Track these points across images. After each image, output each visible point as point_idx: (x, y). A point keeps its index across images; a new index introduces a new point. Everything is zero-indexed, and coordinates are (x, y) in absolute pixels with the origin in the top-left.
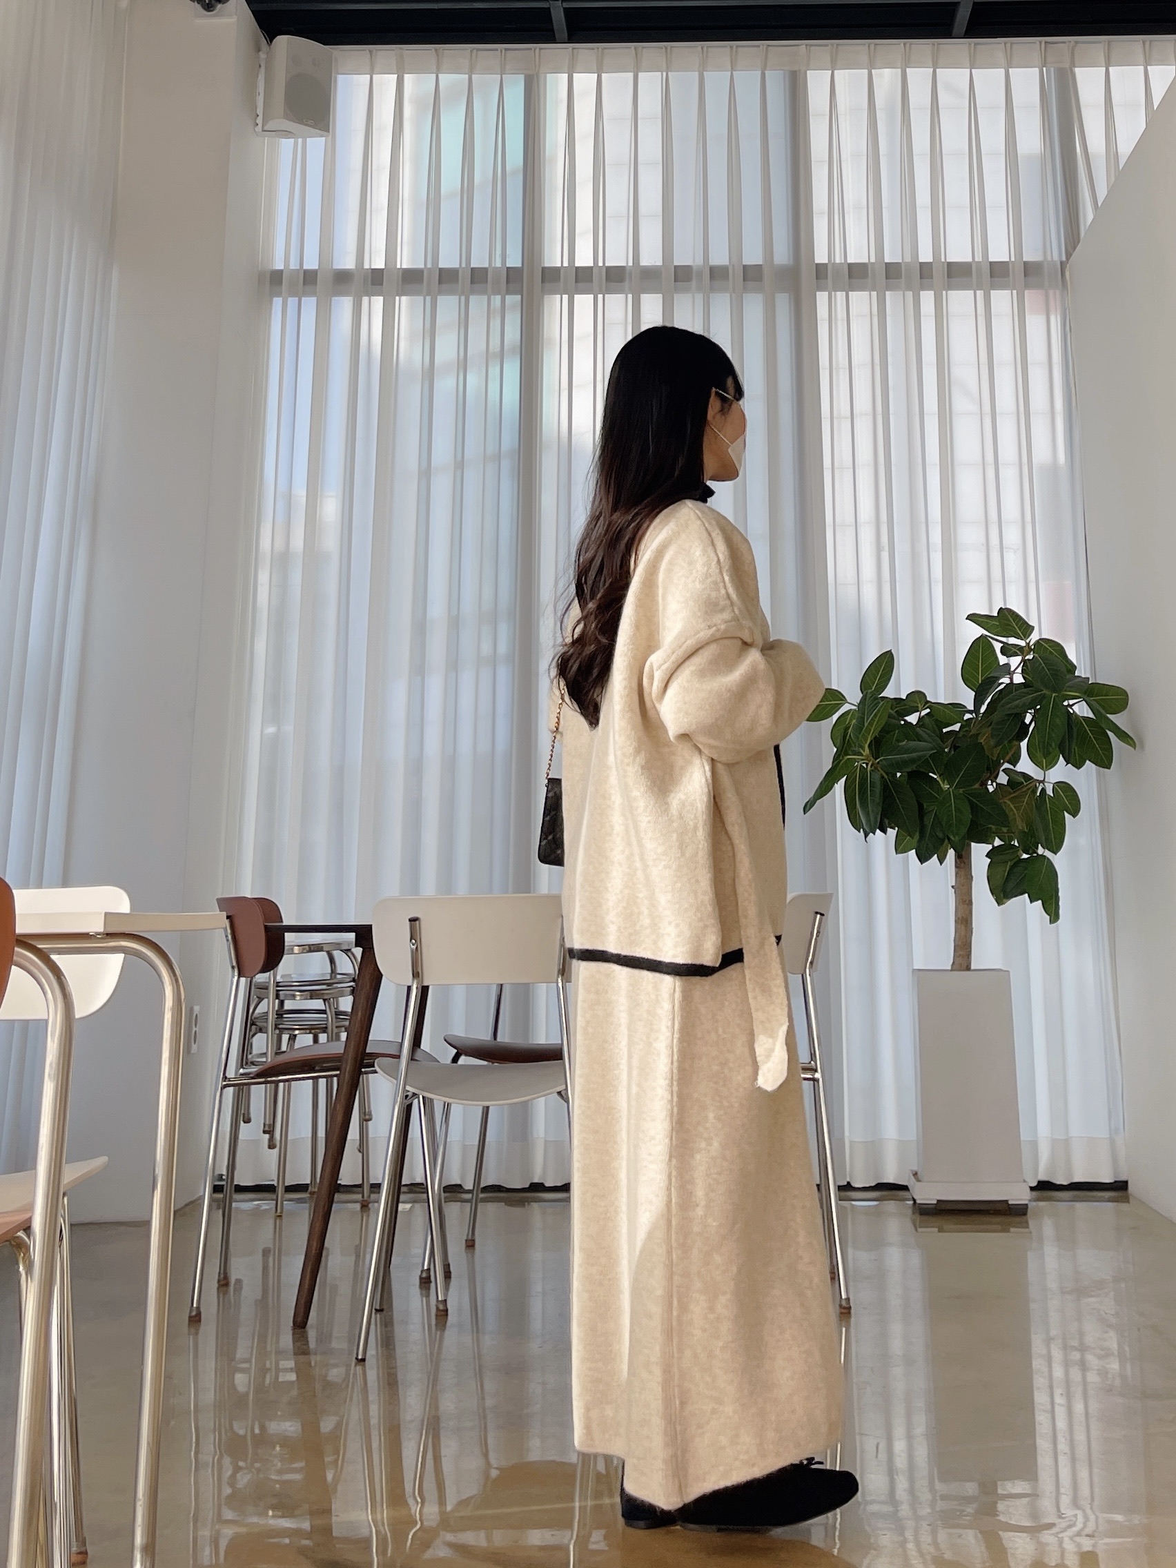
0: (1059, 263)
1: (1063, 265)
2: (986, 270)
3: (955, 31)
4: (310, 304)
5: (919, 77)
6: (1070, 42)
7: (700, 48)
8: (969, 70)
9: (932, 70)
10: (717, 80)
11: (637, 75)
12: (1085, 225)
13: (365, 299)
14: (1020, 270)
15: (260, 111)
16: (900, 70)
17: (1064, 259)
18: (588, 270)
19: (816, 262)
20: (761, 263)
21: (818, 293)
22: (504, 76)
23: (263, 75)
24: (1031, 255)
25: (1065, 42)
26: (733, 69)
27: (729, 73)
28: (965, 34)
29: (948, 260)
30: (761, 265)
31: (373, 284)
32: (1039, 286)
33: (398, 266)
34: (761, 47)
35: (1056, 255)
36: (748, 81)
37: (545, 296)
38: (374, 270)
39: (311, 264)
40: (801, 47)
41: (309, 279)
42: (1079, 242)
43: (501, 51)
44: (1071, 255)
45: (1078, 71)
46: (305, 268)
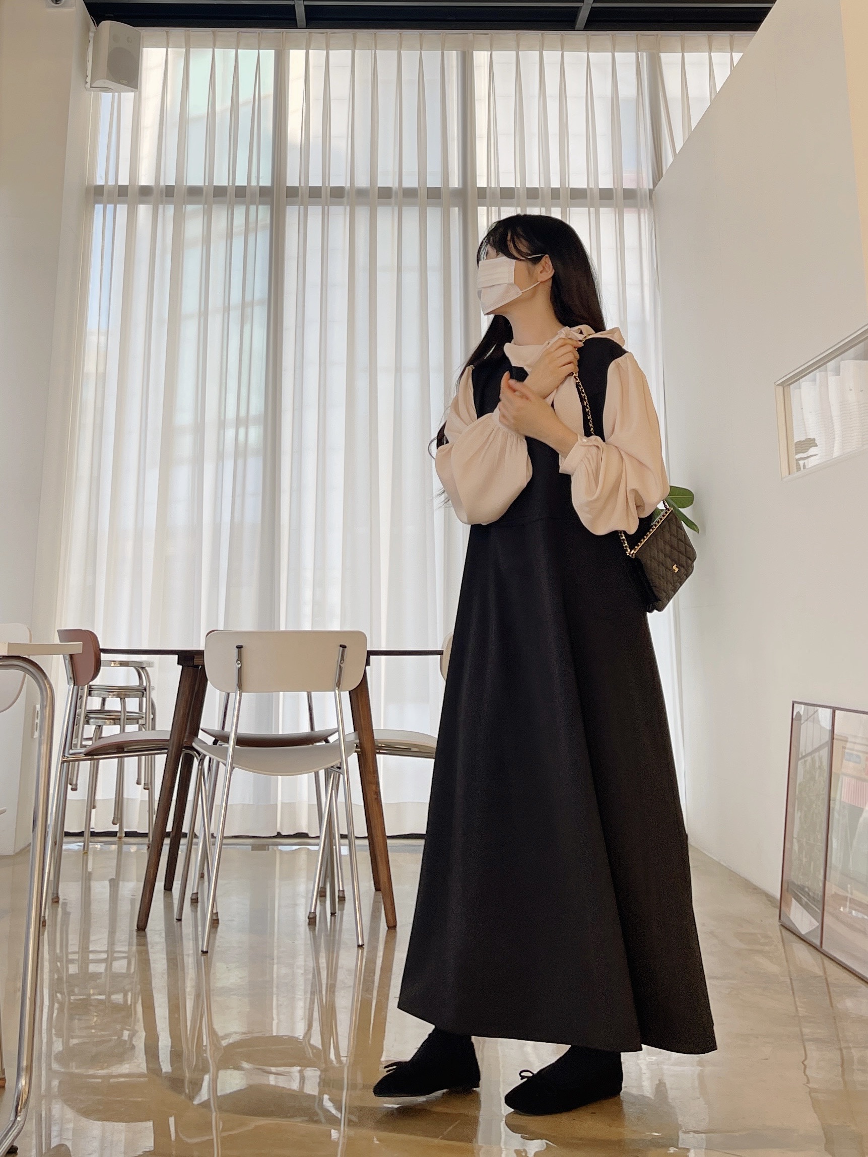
0: (648, 190)
1: (651, 192)
2: (597, 194)
3: (577, 26)
4: (122, 210)
5: (552, 57)
6: (657, 35)
7: (398, 34)
8: (587, 53)
9: (561, 52)
10: (410, 57)
11: (354, 52)
12: (666, 165)
13: (161, 207)
14: (621, 194)
15: (89, 73)
16: (538, 52)
17: (651, 187)
18: (318, 189)
19: (478, 186)
20: (440, 186)
21: (479, 208)
22: (260, 51)
23: (92, 49)
24: (629, 183)
25: (654, 35)
26: (421, 49)
27: (419, 52)
28: (584, 29)
29: (571, 187)
30: (439, 188)
31: (166, 196)
32: (635, 206)
33: (185, 184)
34: (442, 34)
35: (647, 183)
36: (432, 57)
37: (287, 207)
38: (167, 186)
39: (124, 181)
40: (470, 34)
41: (122, 192)
42: (662, 176)
43: (259, 33)
44: (657, 185)
45: (662, 55)
46: (120, 183)
